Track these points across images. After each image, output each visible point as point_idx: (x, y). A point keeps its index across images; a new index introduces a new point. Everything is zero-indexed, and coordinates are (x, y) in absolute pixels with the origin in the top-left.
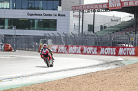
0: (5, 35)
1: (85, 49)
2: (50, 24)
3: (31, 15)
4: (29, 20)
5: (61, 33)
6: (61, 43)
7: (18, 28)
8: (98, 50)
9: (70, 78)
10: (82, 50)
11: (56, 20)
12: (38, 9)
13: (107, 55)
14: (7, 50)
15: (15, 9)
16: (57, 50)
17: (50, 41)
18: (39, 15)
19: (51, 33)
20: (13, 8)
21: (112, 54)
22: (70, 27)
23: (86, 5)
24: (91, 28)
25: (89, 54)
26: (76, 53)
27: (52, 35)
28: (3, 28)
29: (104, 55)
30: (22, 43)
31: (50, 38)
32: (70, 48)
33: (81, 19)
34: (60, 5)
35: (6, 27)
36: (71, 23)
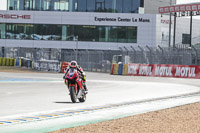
0: (63, 50)
1: (179, 70)
2: (127, 34)
3: (100, 20)
4: (97, 27)
5: (143, 46)
6: (143, 62)
7: (81, 38)
8: (198, 71)
9: (157, 112)
10: (174, 72)
11: (136, 28)
12: (111, 11)
15: (77, 11)
16: (138, 71)
17: (127, 58)
18: (111, 20)
19: (128, 46)
20: (74, 10)
22: (157, 38)
23: (180, 6)
24: (187, 39)
25: (184, 77)
26: (165, 76)
27: (129, 50)
28: (60, 39)
30: (86, 61)
31: (127, 53)
32: (157, 69)
33: (172, 26)
34: (142, 6)
35: (64, 37)
36: (158, 31)
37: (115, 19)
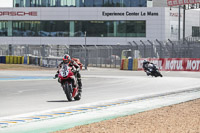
0: (71, 46)
1: (189, 64)
2: (136, 28)
3: (108, 14)
4: (105, 22)
5: (152, 40)
6: (153, 55)
7: (90, 34)
10: (185, 65)
11: (145, 22)
12: (118, 5)
15: (84, 6)
17: (136, 52)
18: (119, 14)
19: (138, 40)
22: (166, 31)
25: (195, 70)
26: (176, 70)
27: (139, 44)
28: (68, 35)
31: (137, 48)
32: (167, 63)
33: (182, 19)
35: (72, 33)
36: (166, 25)
37: (123, 14)
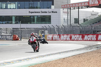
0: (13, 28)
1: (73, 37)
2: (46, 19)
3: (32, 13)
4: (30, 16)
5: (54, 25)
6: (55, 33)
7: (22, 22)
8: (83, 37)
9: (64, 59)
10: (71, 38)
11: (50, 16)
12: (37, 8)
13: (90, 40)
14: (15, 39)
16: (52, 38)
17: (46, 32)
18: (38, 12)
19: (47, 25)
20: (18, 8)
21: (93, 39)
22: (61, 21)
23: (72, 4)
24: (77, 21)
25: (76, 40)
26: (66, 40)
27: (48, 27)
28: (12, 23)
29: (88, 40)
30: (26, 34)
31: (46, 29)
32: (62, 37)
33: (69, 14)
34: (53, 5)
35: (14, 22)
36: (61, 17)
37: (39, 12)
